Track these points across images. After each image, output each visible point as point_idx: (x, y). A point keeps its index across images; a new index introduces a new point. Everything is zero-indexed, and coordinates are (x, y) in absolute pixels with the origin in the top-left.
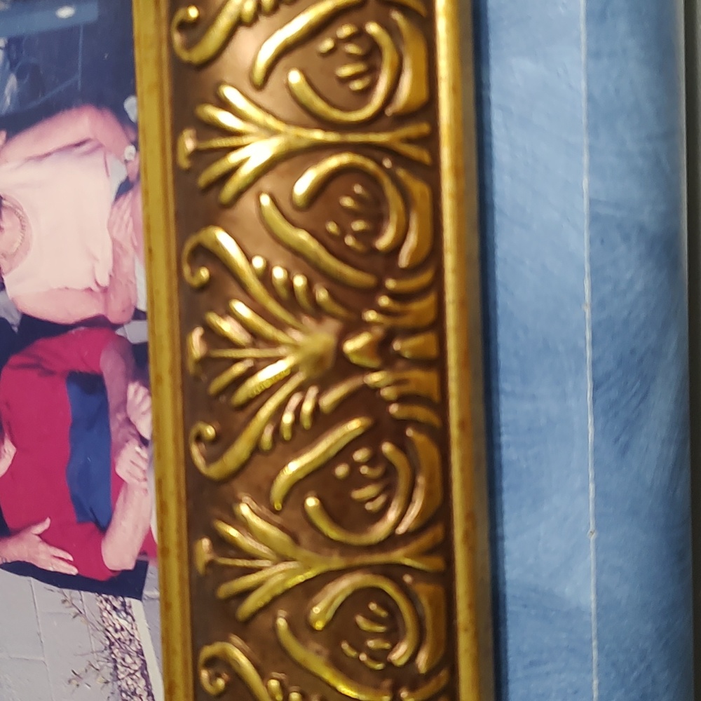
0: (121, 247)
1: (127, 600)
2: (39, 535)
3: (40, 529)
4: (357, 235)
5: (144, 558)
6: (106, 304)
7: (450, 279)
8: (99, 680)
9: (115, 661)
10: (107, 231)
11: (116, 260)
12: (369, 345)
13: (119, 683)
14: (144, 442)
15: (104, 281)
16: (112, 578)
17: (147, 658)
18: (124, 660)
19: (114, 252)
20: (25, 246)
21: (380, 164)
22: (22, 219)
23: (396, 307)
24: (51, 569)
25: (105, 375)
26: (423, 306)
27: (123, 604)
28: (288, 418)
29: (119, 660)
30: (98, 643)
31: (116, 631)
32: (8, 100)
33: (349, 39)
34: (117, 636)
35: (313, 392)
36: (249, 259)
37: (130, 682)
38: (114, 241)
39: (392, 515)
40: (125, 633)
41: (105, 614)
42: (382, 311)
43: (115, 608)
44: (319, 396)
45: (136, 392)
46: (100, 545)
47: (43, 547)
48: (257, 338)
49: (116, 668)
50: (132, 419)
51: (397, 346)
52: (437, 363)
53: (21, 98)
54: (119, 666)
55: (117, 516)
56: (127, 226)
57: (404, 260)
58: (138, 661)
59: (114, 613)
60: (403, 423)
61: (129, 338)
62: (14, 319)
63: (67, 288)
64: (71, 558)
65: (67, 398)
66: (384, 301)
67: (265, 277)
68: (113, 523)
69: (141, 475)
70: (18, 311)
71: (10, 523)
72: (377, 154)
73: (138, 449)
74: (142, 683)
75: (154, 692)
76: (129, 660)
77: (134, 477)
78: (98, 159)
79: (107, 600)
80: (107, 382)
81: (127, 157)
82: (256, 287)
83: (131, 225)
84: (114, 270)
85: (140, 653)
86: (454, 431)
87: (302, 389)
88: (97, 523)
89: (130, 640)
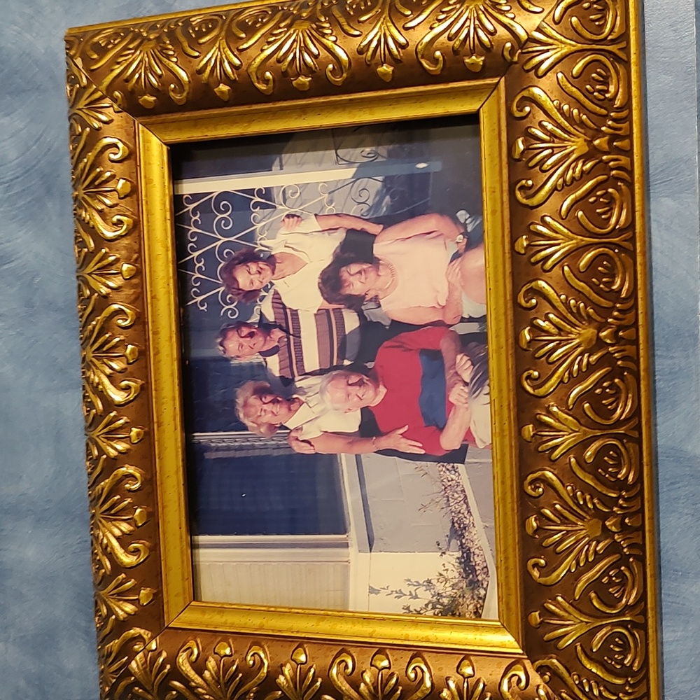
0: (453, 286)
1: (455, 465)
2: (401, 434)
3: (401, 431)
4: (605, 283)
5: (465, 443)
6: (444, 314)
7: (640, 302)
8: (438, 507)
9: (448, 497)
10: (445, 278)
11: (450, 292)
12: (611, 332)
13: (450, 508)
14: (466, 384)
15: (443, 303)
16: (447, 454)
17: (467, 493)
18: (453, 495)
19: (449, 288)
20: (394, 284)
21: (614, 251)
22: (392, 271)
23: (621, 316)
24: (408, 452)
25: (443, 351)
26: (631, 316)
27: (453, 467)
28: (576, 367)
29: (450, 496)
30: (438, 488)
31: (449, 481)
32: (385, 209)
33: (601, 196)
34: (449, 484)
35: (586, 355)
36: (559, 296)
37: (457, 507)
38: (449, 282)
39: (619, 411)
40: (454, 482)
41: (442, 473)
42: (615, 318)
43: (448, 470)
44: (589, 357)
45: (461, 359)
46: (439, 438)
47: (404, 440)
48: (560, 330)
49: (448, 500)
50: (459, 373)
51: (621, 334)
52: (636, 342)
53: (392, 208)
54: (450, 499)
55: (449, 422)
56: (457, 275)
57: (623, 295)
58: (462, 495)
59: (447, 472)
60: (623, 369)
61: (457, 332)
62: (387, 323)
63: (420, 307)
64: (421, 445)
65: (419, 362)
66: (616, 313)
67: (566, 304)
68: (446, 426)
69: (464, 401)
70: (389, 318)
71: (382, 429)
72: (613, 247)
73: (462, 388)
74: (465, 506)
75: (471, 511)
76: (456, 495)
77: (459, 401)
78: (440, 241)
79: (443, 466)
80: (444, 355)
81: (458, 240)
82: (562, 308)
83: (460, 275)
84: (449, 297)
85: (463, 491)
86: (642, 373)
87: (582, 354)
88: (437, 426)
89: (457, 485)
